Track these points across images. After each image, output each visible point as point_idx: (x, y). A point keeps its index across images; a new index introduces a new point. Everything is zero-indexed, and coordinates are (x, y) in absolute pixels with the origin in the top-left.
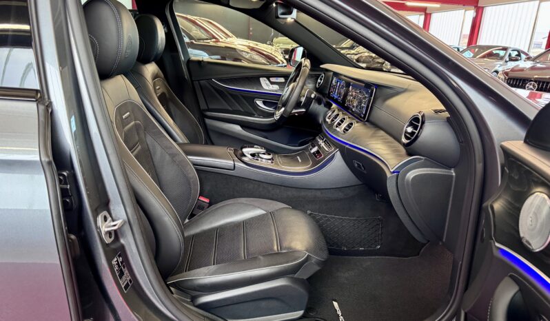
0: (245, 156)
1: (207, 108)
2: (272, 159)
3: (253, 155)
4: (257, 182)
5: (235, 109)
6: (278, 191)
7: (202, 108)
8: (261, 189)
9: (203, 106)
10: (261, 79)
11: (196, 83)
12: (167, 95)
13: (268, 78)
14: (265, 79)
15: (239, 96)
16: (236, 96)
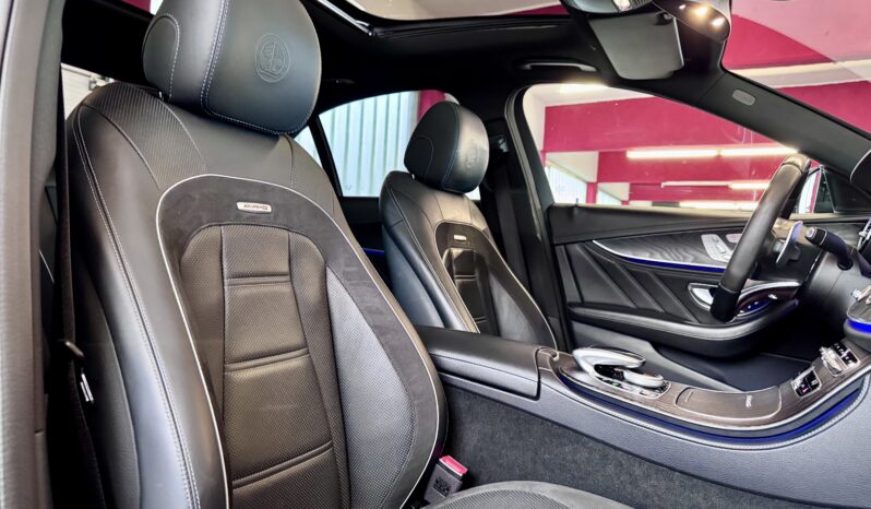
0: (580, 369)
1: (579, 301)
2: (662, 388)
3: (605, 370)
4: (600, 446)
5: (641, 305)
6: (663, 484)
7: (568, 300)
8: (610, 469)
9: (572, 294)
10: (705, 238)
11: (560, 250)
12: (488, 262)
13: (722, 234)
14: (715, 237)
15: (652, 276)
16: (643, 275)
